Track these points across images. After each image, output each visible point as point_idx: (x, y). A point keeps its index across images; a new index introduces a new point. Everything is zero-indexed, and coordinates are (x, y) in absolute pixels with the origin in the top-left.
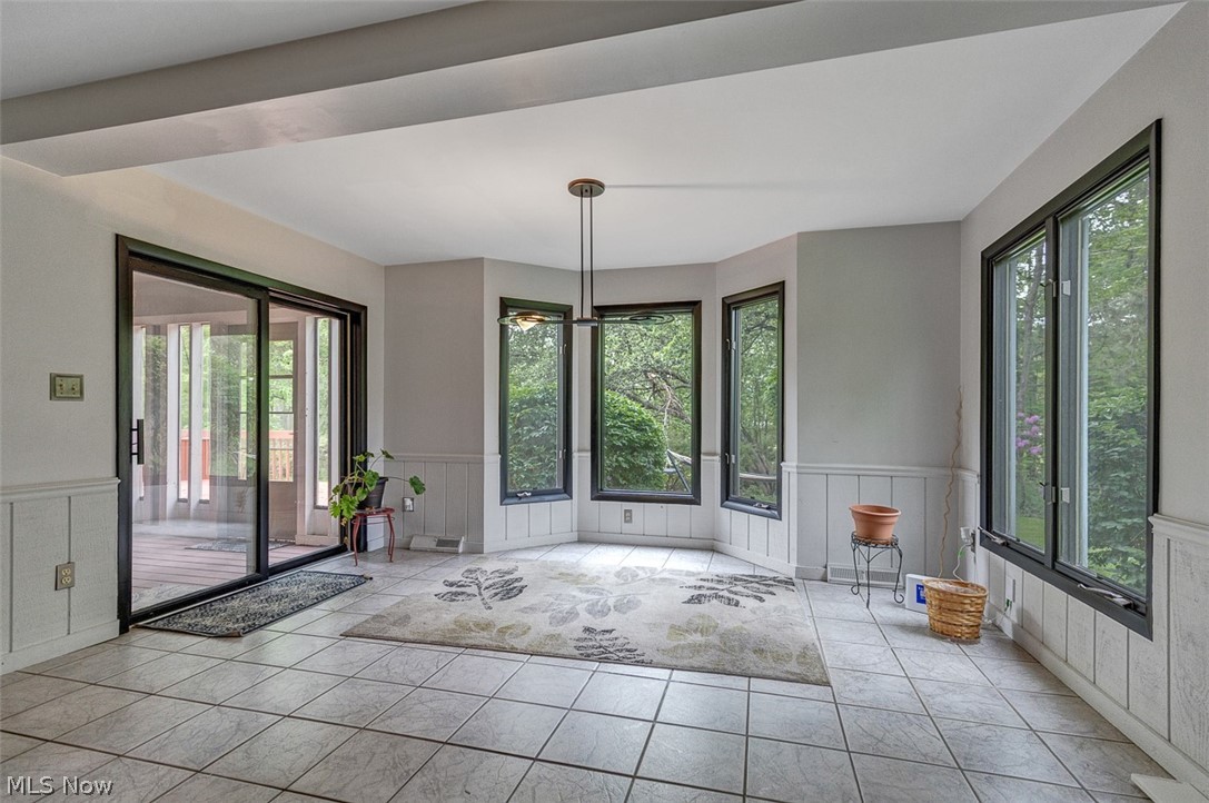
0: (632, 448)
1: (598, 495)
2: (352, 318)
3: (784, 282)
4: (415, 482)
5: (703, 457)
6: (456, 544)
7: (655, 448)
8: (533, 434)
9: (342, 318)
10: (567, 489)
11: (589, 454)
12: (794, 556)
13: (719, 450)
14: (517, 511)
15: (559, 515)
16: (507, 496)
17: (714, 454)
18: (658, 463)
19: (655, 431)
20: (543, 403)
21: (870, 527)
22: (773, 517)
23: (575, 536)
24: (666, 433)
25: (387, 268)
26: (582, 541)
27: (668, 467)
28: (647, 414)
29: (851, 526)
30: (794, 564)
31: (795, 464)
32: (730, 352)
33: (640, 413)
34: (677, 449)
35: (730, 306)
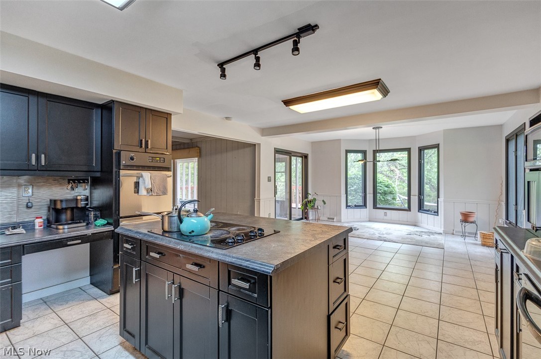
0: (385, 193)
1: (375, 207)
2: (305, 157)
3: (439, 144)
4: (323, 201)
5: (411, 197)
6: (333, 219)
7: (393, 194)
8: (351, 188)
9: (302, 157)
10: (365, 205)
11: (372, 195)
12: (443, 226)
13: (417, 194)
14: (350, 210)
15: (364, 213)
16: (347, 206)
17: (416, 196)
18: (394, 199)
19: (393, 188)
20: (354, 178)
21: (466, 218)
22: (436, 215)
23: (368, 219)
24: (397, 188)
25: (312, 142)
26: (369, 221)
27: (398, 201)
28: (390, 182)
29: (460, 217)
30: (443, 229)
31: (443, 199)
32: (421, 164)
33: (388, 181)
34: (401, 194)
35: (421, 150)
